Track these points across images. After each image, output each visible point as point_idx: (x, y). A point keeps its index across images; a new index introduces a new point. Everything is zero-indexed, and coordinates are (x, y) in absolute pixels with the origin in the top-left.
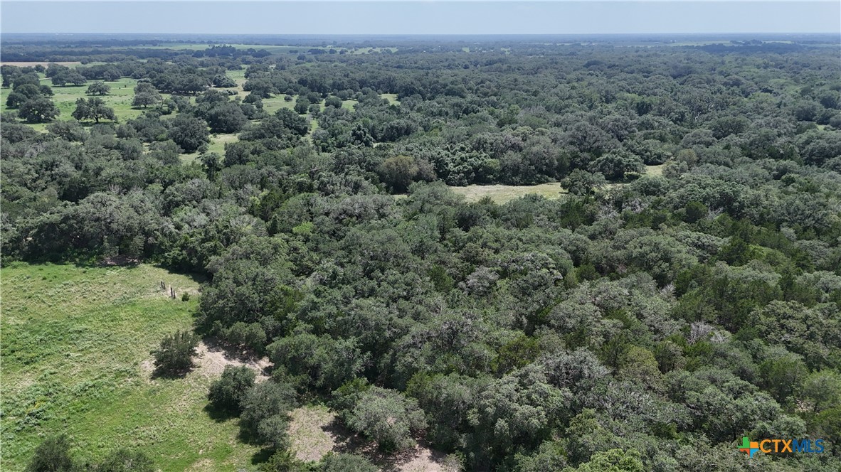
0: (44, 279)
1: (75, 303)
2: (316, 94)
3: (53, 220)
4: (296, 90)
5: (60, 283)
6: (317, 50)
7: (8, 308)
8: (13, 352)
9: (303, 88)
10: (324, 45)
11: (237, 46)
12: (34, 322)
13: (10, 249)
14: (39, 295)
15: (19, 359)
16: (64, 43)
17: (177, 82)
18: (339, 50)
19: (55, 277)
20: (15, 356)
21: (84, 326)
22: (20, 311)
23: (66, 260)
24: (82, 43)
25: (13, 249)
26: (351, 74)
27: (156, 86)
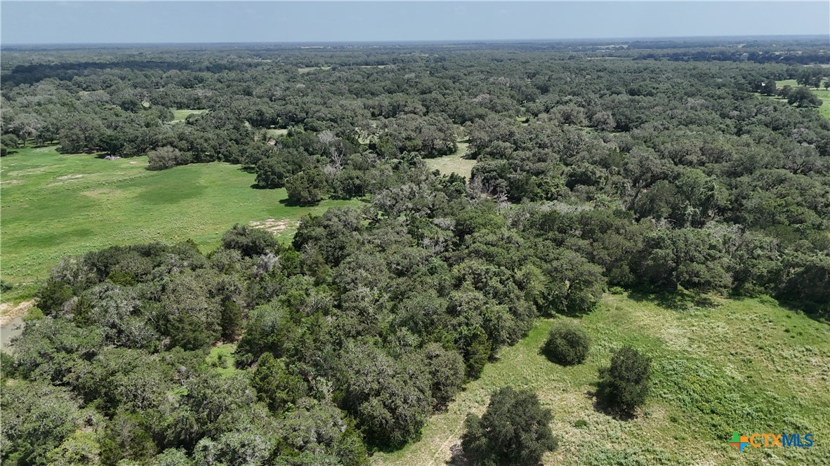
0: (787, 331)
1: (809, 380)
3: (825, 265)
5: (803, 345)
7: (733, 352)
8: (713, 412)
12: (752, 383)
13: (766, 279)
14: (772, 351)
15: (714, 426)
19: (801, 334)
20: (713, 419)
21: (806, 422)
22: (743, 361)
23: (822, 316)
25: (770, 281)
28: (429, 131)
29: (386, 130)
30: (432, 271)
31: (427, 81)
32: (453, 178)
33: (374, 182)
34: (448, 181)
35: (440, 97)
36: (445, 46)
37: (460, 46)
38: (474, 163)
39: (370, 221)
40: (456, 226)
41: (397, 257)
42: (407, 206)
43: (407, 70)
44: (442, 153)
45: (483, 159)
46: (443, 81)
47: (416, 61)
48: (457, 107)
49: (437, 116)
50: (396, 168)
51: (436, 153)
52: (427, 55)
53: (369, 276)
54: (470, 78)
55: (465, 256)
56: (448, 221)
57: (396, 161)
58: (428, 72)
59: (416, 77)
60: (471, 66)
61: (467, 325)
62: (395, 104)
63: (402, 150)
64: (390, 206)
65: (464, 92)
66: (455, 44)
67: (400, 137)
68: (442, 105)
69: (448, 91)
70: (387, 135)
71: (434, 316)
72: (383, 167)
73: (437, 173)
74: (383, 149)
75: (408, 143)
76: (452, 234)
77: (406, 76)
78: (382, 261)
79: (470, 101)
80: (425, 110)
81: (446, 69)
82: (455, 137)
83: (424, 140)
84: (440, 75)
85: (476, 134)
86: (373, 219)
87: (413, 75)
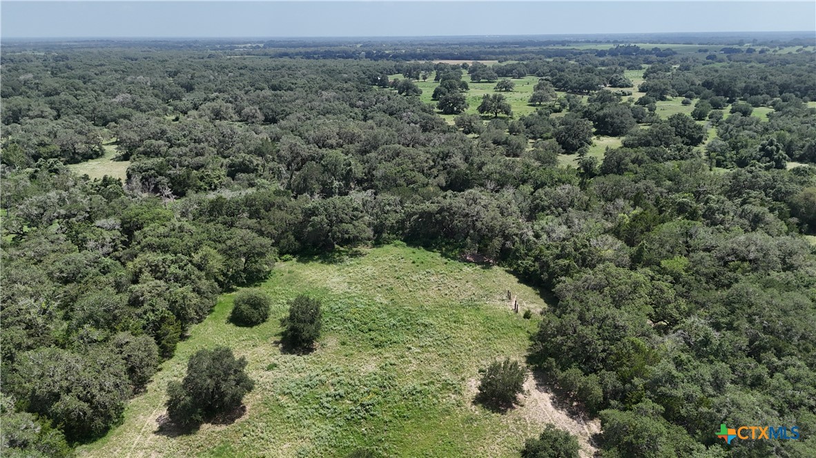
0: (414, 262)
1: (430, 293)
2: (721, 99)
3: (431, 210)
4: (698, 93)
5: (424, 270)
6: (732, 49)
7: (380, 285)
8: (370, 330)
9: (707, 91)
10: (741, 43)
11: (641, 46)
12: (394, 303)
13: (396, 228)
14: (405, 278)
15: (372, 339)
16: (490, 44)
17: (573, 81)
18: (758, 49)
19: (422, 262)
20: (370, 335)
21: (431, 321)
22: (387, 290)
23: (435, 248)
24: (503, 44)
25: (398, 229)
26: (770, 77)
27: (554, 84)
28: (66, 135)
29: (10, 137)
30: (105, 271)
31: (50, 82)
32: (106, 181)
33: (9, 194)
34: (102, 185)
35: (71, 98)
36: (63, 44)
37: (82, 43)
38: (127, 164)
39: (14, 236)
40: (122, 225)
41: (59, 265)
42: (59, 213)
43: (21, 71)
44: (87, 157)
45: (137, 159)
46: (71, 81)
47: (29, 61)
48: (95, 109)
49: (73, 119)
50: (33, 177)
51: (80, 158)
52: (43, 54)
53: (29, 289)
54: (103, 78)
55: (138, 251)
56: (112, 221)
57: (30, 170)
58: (49, 72)
59: (35, 78)
60: (101, 65)
61: (153, 311)
62: (15, 109)
63: (36, 157)
64: (37, 216)
65: (99, 92)
66: (76, 42)
67: (30, 143)
68: (76, 107)
69: (79, 92)
70: (14, 142)
71: (116, 311)
72: (15, 178)
73: (86, 177)
74: (11, 158)
75: (42, 150)
76: (119, 234)
77: (22, 78)
78: (41, 271)
79: (109, 101)
80: (55, 113)
81: (71, 69)
82: (99, 139)
83: (62, 145)
84: (66, 75)
85: (124, 134)
86: (18, 233)
87: (30, 76)
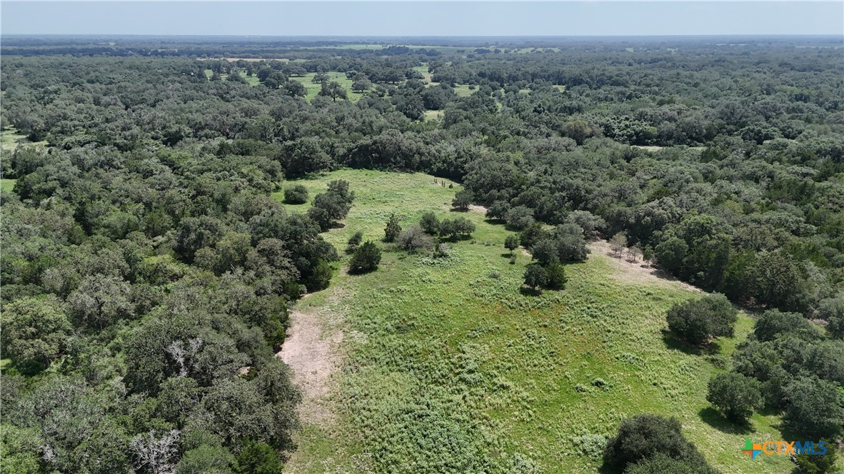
2: (495, 83)
6: (482, 50)
9: (483, 80)
10: (487, 45)
11: (411, 47)
17: (380, 74)
18: (503, 50)
26: (522, 69)
